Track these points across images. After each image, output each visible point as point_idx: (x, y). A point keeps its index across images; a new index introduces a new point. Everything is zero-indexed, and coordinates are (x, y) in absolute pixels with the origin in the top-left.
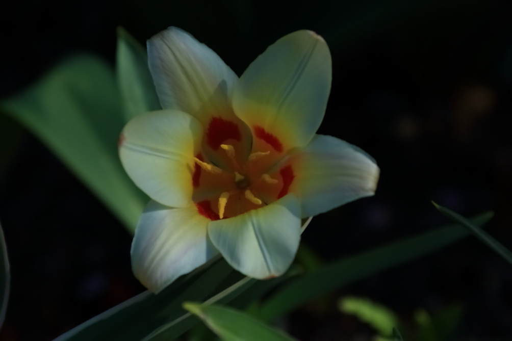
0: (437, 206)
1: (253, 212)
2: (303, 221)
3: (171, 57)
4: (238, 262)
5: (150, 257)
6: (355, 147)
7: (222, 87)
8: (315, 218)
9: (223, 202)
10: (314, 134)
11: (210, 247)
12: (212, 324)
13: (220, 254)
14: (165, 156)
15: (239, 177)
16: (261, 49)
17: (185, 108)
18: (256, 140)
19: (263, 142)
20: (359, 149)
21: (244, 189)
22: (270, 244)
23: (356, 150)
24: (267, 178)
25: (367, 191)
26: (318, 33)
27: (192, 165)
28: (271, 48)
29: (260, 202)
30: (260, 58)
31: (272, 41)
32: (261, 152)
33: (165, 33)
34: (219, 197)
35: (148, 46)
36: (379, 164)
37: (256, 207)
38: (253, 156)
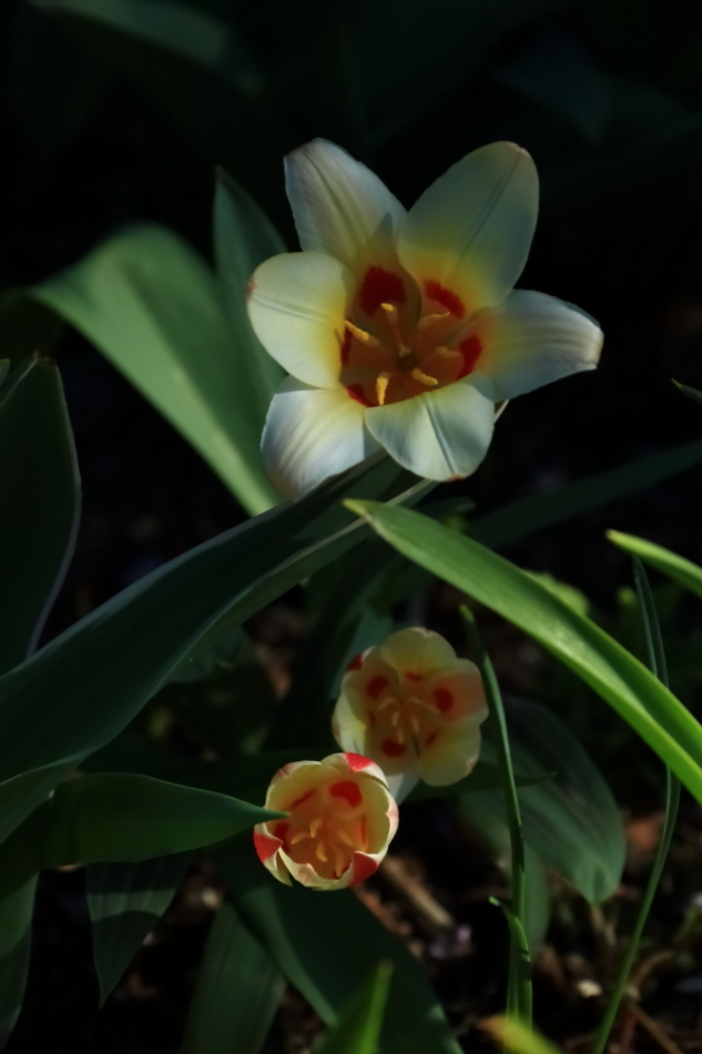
0: (679, 385)
1: (427, 394)
2: (497, 407)
3: (318, 179)
4: (409, 459)
5: (288, 451)
6: (569, 304)
7: (386, 225)
8: (512, 402)
9: (382, 383)
10: (510, 289)
11: (369, 441)
12: (381, 529)
13: (383, 450)
14: (306, 316)
15: (404, 350)
16: (441, 170)
17: (334, 251)
18: (426, 301)
19: (436, 304)
20: (575, 306)
21: (411, 368)
22: (452, 434)
23: (571, 308)
24: (444, 351)
25: (587, 363)
26: (522, 145)
27: (341, 331)
28: (454, 169)
29: (435, 382)
30: (439, 182)
31: (457, 158)
32: (436, 316)
33: (310, 146)
34: (377, 376)
35: (286, 165)
36: (603, 328)
37: (431, 388)
38: (424, 322)
